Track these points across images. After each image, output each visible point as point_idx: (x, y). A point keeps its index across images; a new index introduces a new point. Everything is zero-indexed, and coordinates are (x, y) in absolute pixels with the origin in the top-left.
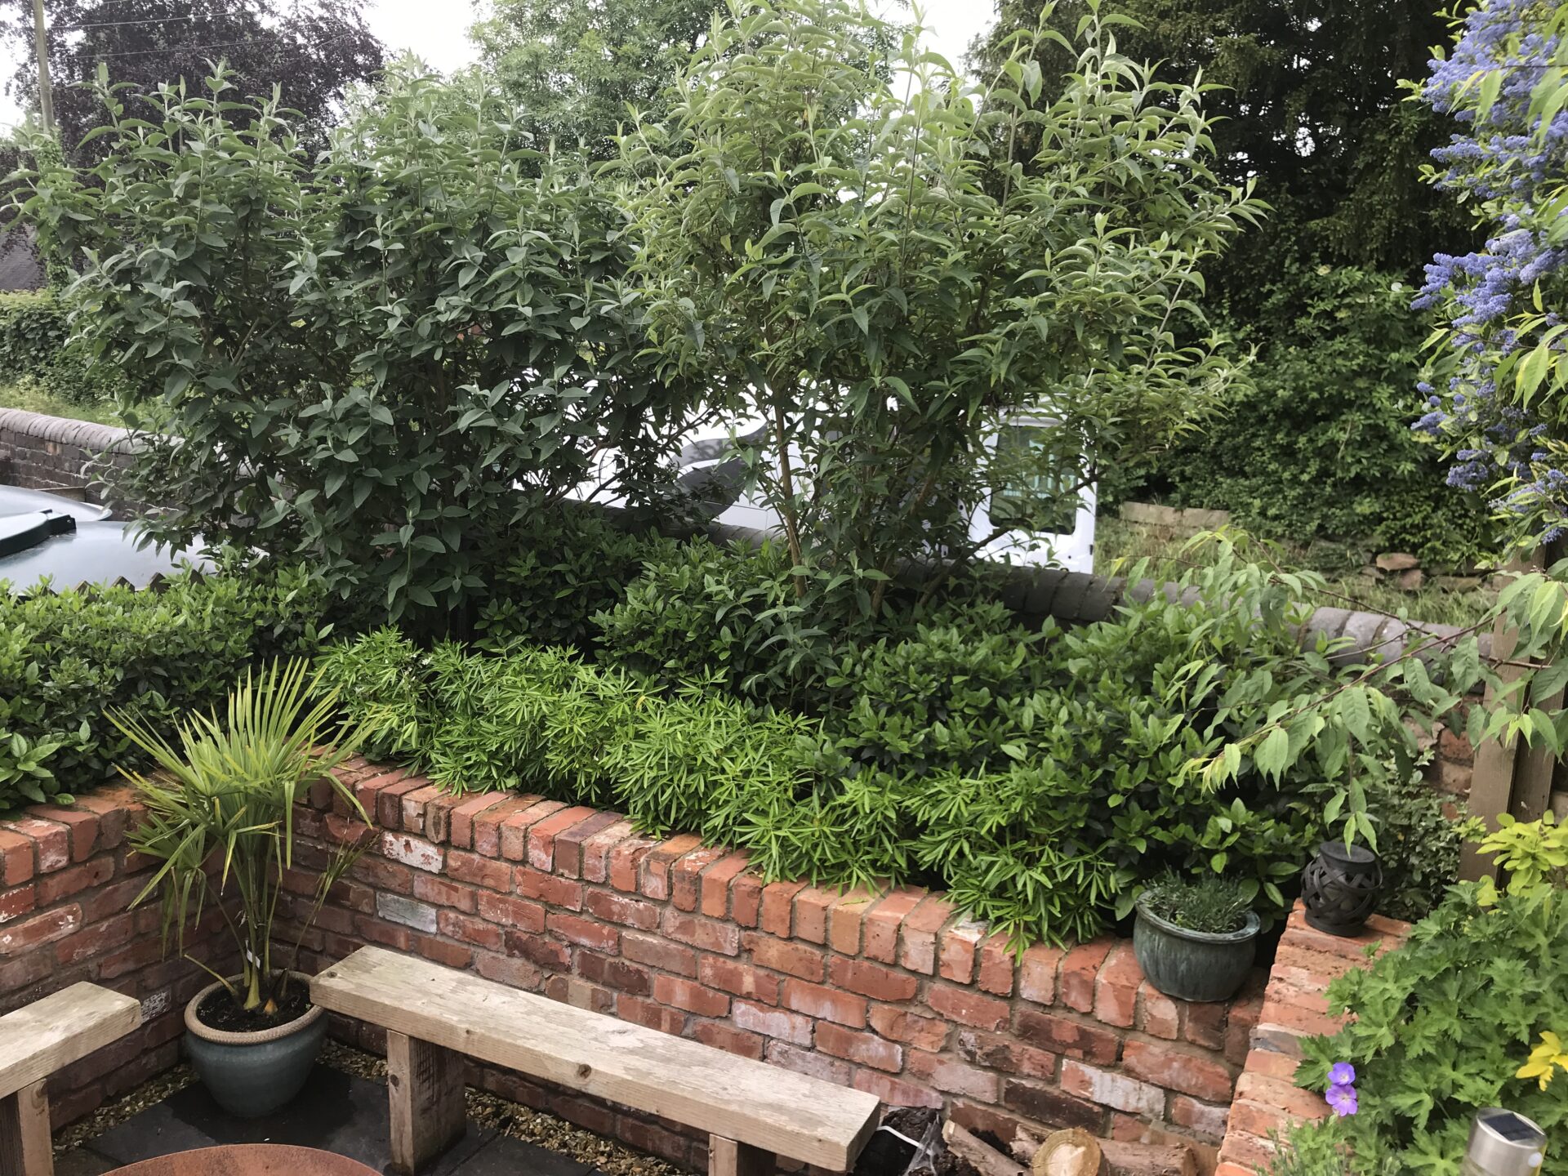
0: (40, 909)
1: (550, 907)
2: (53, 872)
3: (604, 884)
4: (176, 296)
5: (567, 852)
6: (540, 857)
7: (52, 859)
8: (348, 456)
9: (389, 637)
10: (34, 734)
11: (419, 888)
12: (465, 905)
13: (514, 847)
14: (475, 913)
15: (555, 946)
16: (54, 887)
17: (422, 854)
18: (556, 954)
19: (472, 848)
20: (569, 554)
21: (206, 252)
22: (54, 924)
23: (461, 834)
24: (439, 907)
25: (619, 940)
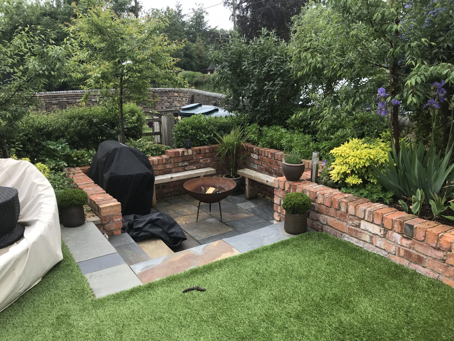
0: (205, 158)
1: (271, 164)
2: (207, 153)
3: (277, 160)
4: (228, 71)
5: (273, 155)
6: (270, 156)
7: (207, 151)
8: (251, 95)
9: (255, 124)
10: (206, 135)
11: (255, 162)
12: (260, 164)
13: (266, 154)
14: (262, 165)
15: (271, 170)
16: (207, 155)
17: (255, 156)
18: (271, 171)
19: (261, 155)
20: (285, 111)
21: (233, 63)
22: (207, 160)
23: (260, 153)
24: (257, 165)
25: (279, 168)
